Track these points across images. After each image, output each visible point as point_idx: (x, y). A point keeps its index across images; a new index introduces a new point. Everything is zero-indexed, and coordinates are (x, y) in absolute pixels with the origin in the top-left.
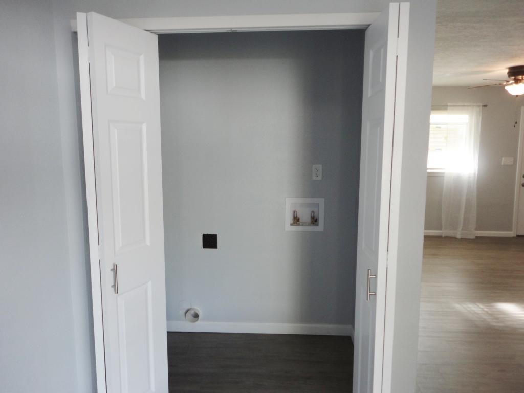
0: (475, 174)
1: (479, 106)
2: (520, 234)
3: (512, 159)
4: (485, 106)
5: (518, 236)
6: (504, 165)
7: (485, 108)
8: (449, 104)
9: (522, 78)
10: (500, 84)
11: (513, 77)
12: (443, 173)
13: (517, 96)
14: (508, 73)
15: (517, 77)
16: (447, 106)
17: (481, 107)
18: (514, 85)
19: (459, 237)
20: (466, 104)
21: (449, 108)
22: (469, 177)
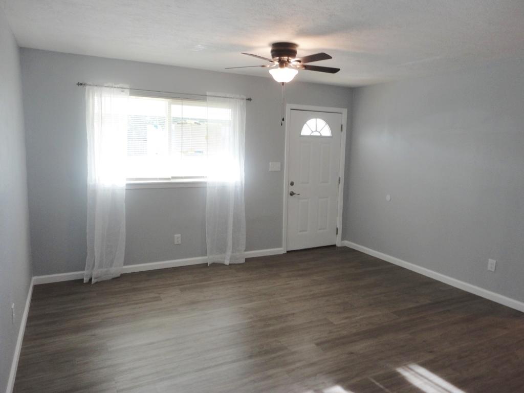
0: (242, 182)
1: (243, 99)
2: (290, 249)
3: (278, 164)
4: (249, 100)
5: (288, 252)
6: (271, 171)
7: (249, 101)
8: (208, 93)
9: (288, 59)
10: (263, 66)
11: (278, 58)
12: (205, 183)
13: (283, 83)
14: (272, 51)
15: (282, 58)
16: (206, 96)
17: (245, 101)
18: (279, 68)
19: (227, 262)
20: (228, 96)
21: (208, 98)
22: (236, 187)
